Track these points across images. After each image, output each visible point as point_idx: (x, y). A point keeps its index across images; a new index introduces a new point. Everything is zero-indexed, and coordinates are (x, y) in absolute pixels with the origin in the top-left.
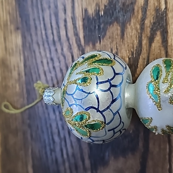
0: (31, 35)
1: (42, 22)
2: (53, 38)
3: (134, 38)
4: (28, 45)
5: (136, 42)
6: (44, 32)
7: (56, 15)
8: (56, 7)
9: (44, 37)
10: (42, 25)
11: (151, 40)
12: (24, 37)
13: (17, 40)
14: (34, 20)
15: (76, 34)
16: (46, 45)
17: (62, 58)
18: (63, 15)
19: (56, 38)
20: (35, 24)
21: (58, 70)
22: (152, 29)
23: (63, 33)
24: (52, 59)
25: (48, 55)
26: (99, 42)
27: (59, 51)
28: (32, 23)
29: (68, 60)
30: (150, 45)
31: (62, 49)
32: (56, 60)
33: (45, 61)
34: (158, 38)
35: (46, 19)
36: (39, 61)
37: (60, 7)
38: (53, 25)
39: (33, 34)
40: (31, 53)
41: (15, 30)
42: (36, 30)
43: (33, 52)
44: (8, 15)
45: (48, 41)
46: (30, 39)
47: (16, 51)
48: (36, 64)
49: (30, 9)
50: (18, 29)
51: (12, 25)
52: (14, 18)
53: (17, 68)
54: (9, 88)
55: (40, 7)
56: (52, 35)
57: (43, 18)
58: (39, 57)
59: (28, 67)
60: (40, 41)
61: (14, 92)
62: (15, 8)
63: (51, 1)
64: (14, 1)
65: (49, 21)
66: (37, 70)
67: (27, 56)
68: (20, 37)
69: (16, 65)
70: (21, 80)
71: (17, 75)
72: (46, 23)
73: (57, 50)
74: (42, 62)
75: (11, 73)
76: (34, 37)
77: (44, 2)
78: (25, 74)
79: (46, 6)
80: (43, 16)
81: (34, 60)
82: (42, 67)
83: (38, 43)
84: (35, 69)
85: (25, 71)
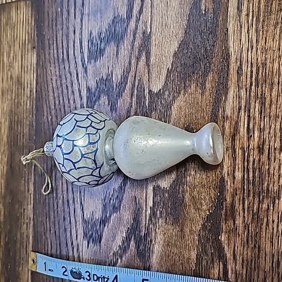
1: (55, 42)
2: (63, 57)
3: (126, 58)
5: (127, 61)
6: (55, 51)
7: (67, 36)
8: (68, 28)
9: (56, 55)
10: (55, 45)
11: (138, 59)
12: (38, 56)
13: (32, 58)
14: (49, 40)
15: (82, 52)
16: (57, 64)
17: (68, 75)
18: (73, 35)
19: (65, 57)
20: (49, 43)
21: (64, 86)
22: (139, 50)
23: (71, 52)
24: (60, 77)
25: (57, 73)
26: (99, 60)
27: (67, 68)
28: (47, 43)
29: (74, 77)
30: (137, 64)
31: (69, 68)
32: (64, 77)
33: (54, 78)
35: (58, 39)
36: (49, 78)
37: (71, 29)
38: (64, 44)
39: (46, 53)
40: (43, 70)
41: (31, 49)
42: (49, 49)
43: (45, 70)
44: (27, 34)
45: (58, 60)
46: (43, 57)
47: (31, 69)
48: (47, 81)
49: (46, 30)
50: (34, 48)
51: (29, 44)
52: (31, 38)
53: (29, 86)
54: (21, 104)
55: (54, 28)
56: (62, 54)
57: (57, 38)
58: (49, 74)
59: (39, 85)
60: (52, 59)
61: (25, 108)
62: (33, 28)
63: (64, 23)
64: (33, 22)
65: (61, 41)
66: (46, 87)
67: (39, 73)
68: (35, 55)
69: (29, 83)
70: (32, 97)
71: (29, 92)
72: (58, 43)
73: (65, 67)
74: (51, 79)
75: (24, 90)
76: (47, 55)
77: (58, 23)
78: (36, 91)
79: (59, 27)
80: (57, 36)
81: (45, 77)
82: (51, 84)
83: (50, 61)
84: (45, 86)
85: (36, 88)
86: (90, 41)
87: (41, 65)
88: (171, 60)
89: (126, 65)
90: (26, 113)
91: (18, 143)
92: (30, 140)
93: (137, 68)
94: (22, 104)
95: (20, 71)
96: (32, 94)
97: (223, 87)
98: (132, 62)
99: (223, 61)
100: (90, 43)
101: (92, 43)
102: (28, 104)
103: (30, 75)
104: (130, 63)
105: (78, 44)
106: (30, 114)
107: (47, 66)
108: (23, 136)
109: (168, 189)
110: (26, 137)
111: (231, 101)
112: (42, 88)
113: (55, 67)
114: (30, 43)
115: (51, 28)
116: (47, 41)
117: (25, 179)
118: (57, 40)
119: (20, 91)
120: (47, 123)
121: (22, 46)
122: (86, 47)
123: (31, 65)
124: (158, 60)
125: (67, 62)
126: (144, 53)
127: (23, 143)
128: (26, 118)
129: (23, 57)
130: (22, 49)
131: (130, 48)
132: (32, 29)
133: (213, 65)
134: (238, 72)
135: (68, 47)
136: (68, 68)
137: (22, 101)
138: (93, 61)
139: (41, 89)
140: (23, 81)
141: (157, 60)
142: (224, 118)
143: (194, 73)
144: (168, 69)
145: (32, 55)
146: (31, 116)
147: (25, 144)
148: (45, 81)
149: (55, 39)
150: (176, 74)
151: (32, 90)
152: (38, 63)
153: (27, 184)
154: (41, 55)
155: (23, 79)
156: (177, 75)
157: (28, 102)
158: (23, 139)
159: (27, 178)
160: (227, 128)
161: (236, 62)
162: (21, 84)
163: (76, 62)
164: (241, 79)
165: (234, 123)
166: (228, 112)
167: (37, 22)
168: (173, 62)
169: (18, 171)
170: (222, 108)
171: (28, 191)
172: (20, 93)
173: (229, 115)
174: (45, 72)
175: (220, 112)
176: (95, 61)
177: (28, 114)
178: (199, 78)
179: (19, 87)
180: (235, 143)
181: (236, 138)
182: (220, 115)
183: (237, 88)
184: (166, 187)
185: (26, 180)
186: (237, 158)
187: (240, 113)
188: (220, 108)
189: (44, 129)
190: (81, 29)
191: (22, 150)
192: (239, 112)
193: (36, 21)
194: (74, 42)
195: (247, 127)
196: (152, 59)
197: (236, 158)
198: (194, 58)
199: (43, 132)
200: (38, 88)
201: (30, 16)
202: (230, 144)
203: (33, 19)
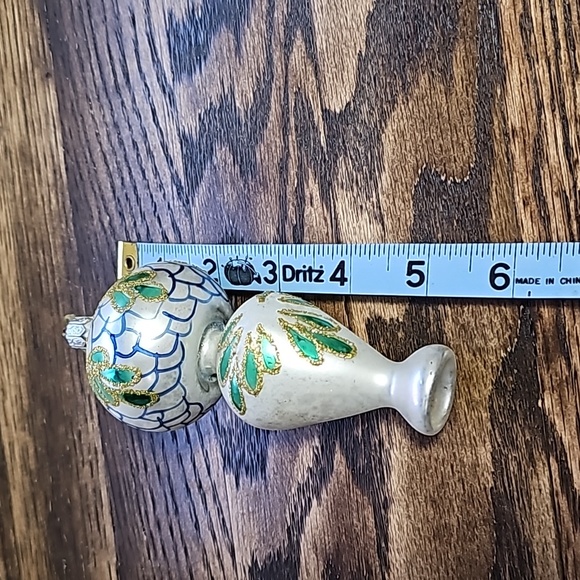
0: (74, 84)
1: (93, 53)
2: (116, 81)
3: (258, 50)
4: (69, 105)
5: (262, 58)
6: (97, 72)
7: (119, 34)
8: (117, 16)
9: (99, 81)
10: (94, 59)
11: (287, 47)
12: (60, 91)
13: (48, 99)
14: (78, 51)
15: (156, 62)
16: (104, 100)
17: (134, 117)
18: (131, 30)
19: (121, 79)
20: (80, 58)
21: (128, 143)
22: (286, 27)
23: (132, 66)
24: (116, 125)
25: (108, 119)
27: (128, 103)
28: (74, 58)
29: (146, 118)
30: (288, 58)
31: (134, 101)
32: (123, 124)
33: (103, 132)
34: (299, 42)
35: (99, 45)
36: (91, 134)
37: (125, 16)
38: (113, 53)
39: (77, 81)
40: (76, 120)
41: (42, 79)
42: (83, 70)
43: (80, 119)
44: (27, 50)
45: (106, 89)
46: (72, 92)
47: (47, 124)
48: (87, 141)
49: (69, 30)
50: (48, 75)
51: (36, 70)
52: (39, 55)
53: (49, 160)
54: (37, 205)
55: (87, 22)
56: (112, 76)
57: (95, 45)
58: (90, 126)
59: (72, 154)
60: (92, 92)
61: (47, 212)
62: (39, 33)
63: (107, 6)
64: (37, 19)
65: (106, 48)
66: (88, 154)
67: (67, 128)
68: (53, 92)
69: (48, 154)
70: (59, 183)
71: (50, 175)
72: (100, 52)
73: (123, 103)
74: (97, 134)
75: (39, 173)
76: (80, 85)
77: (94, 10)
78: (67, 169)
79: (97, 18)
80: (94, 39)
81: (82, 134)
82: (98, 145)
83: (87, 97)
84: (84, 153)
85: (65, 163)
86: (172, 31)
87: (69, 111)
88: (364, 34)
89: (261, 66)
90: (52, 220)
91: (44, 290)
92: (68, 278)
93: (287, 68)
94: (40, 203)
95: (24, 132)
96: (58, 177)
97: (494, 68)
98: (275, 57)
99: (482, 10)
100: (172, 39)
101: (177, 37)
102: (54, 201)
103: (48, 137)
104: (270, 62)
105: (144, 45)
106: (61, 222)
107: (84, 109)
108: (53, 272)
109: (401, 320)
110: (59, 272)
111: (517, 92)
112: (80, 160)
113: (101, 107)
114: (38, 66)
115: (80, 24)
116: (75, 54)
117: (71, 366)
118: (96, 48)
119: (31, 176)
120: (103, 234)
121: (21, 77)
122: (165, 48)
123: (47, 115)
124: (334, 39)
125: (127, 90)
126: (299, 33)
127: (55, 289)
128: (54, 233)
129: (27, 100)
130: (21, 83)
131: (264, 27)
132: (36, 37)
133: (461, 22)
134: (521, 28)
135: (124, 56)
136: (130, 102)
137: (39, 197)
138: (184, 76)
139: (77, 162)
140: (34, 153)
141: (331, 40)
142: (507, 134)
143: (419, 50)
144: (360, 54)
145: (45, 92)
146: (63, 226)
147: (58, 290)
148: (84, 142)
149: (91, 47)
150: (380, 63)
151: (57, 168)
152: (62, 107)
153: (76, 377)
154: (65, 88)
155: (33, 150)
156: (383, 64)
157: (52, 196)
158: (54, 279)
159: (75, 363)
160: (517, 156)
161: (514, 5)
162: (32, 161)
163: (146, 85)
164: (533, 39)
165: (531, 141)
166: (515, 119)
167: (47, 17)
168: (367, 36)
169: (53, 351)
170: (499, 115)
171: (82, 390)
172: (31, 181)
173: (518, 126)
174: (80, 124)
175: (496, 123)
176: (190, 74)
177: (55, 224)
178: (434, 58)
179: (28, 169)
180: (541, 184)
181: (542, 172)
182: (497, 131)
183: (526, 62)
184: (395, 317)
185: (74, 368)
186: (552, 217)
187: (543, 117)
188: (494, 115)
189: (97, 247)
190: (148, 10)
191: (54, 303)
192: (539, 115)
193: (44, 16)
194: (136, 43)
195: (564, 144)
196: (320, 41)
197: (549, 217)
198: (416, 17)
199: (96, 254)
200: (69, 161)
201: (28, 8)
202: (531, 189)
203: (36, 15)
